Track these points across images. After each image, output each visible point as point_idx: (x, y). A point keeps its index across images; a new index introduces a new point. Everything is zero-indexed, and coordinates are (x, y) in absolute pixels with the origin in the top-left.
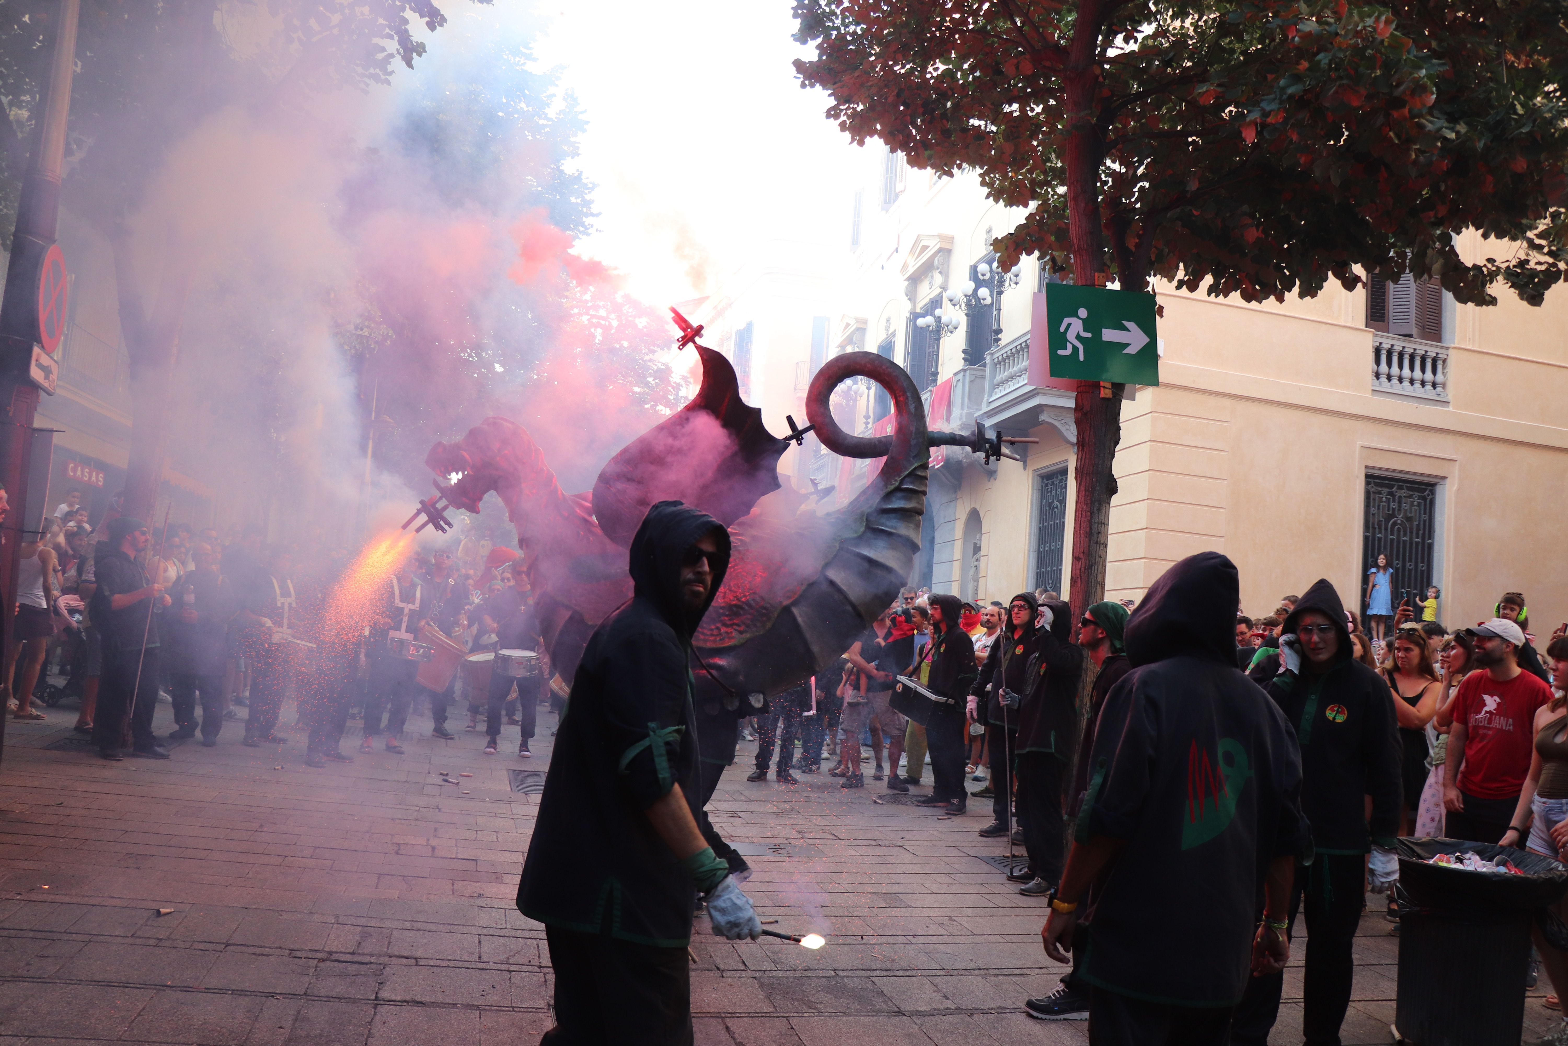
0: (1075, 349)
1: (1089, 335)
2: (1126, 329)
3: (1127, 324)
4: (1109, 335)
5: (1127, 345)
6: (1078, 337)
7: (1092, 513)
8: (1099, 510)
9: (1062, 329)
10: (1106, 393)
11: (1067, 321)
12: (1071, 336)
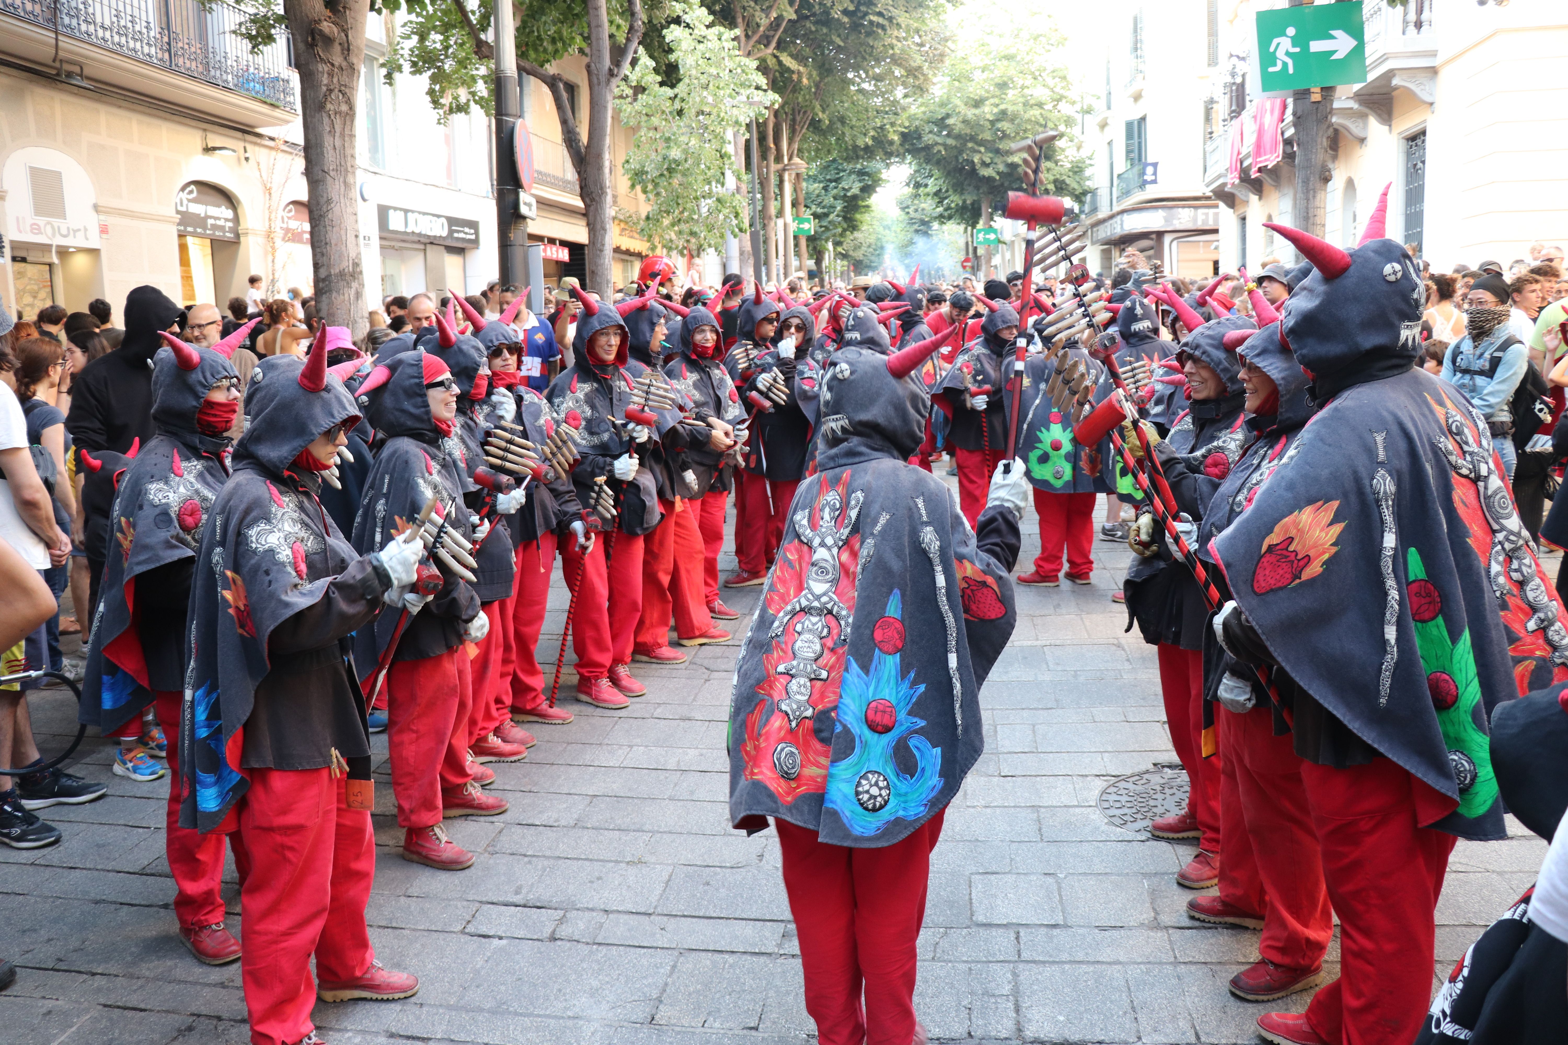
0: (1285, 64)
1: (1297, 50)
2: (1333, 37)
3: (1333, 32)
4: (1316, 46)
5: (1335, 52)
6: (1288, 54)
7: (1308, 200)
8: (1314, 197)
9: (1272, 49)
10: (1316, 97)
11: (1275, 41)
12: (1281, 54)
